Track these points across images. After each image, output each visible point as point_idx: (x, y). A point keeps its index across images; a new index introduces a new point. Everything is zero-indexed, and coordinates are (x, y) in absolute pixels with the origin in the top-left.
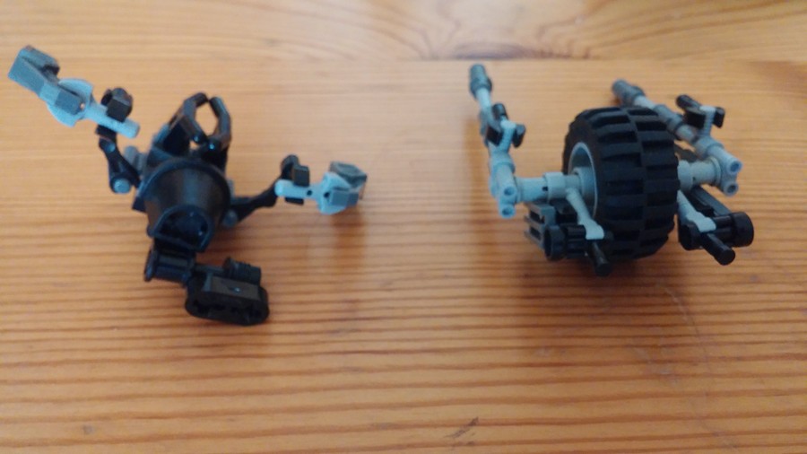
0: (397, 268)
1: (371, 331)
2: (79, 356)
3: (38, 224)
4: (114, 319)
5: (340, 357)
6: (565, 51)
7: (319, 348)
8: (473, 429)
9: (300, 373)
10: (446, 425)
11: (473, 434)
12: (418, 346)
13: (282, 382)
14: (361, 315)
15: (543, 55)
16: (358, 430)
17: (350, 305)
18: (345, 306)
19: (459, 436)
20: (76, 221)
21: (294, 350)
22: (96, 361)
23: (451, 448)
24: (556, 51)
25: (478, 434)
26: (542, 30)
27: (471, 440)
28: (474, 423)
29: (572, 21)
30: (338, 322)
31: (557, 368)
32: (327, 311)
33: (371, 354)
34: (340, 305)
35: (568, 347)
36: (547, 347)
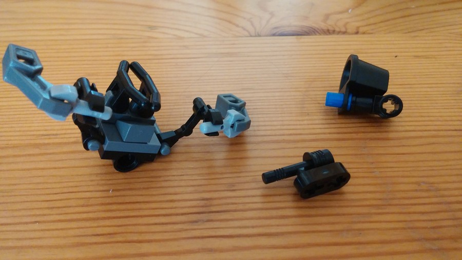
0: (238, 175)
1: (221, 220)
2: (10, 244)
5: (199, 241)
6: (343, 30)
7: (184, 235)
12: (255, 231)
14: (214, 209)
15: (328, 32)
17: (206, 202)
18: (202, 203)
21: (166, 236)
22: (22, 247)
24: (337, 29)
26: (327, 17)
29: (347, 11)
30: (197, 215)
31: (357, 246)
32: (189, 207)
33: (221, 239)
34: (198, 202)
35: (363, 230)
36: (348, 230)
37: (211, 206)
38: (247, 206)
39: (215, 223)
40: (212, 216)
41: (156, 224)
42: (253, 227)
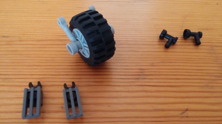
0: (155, 59)
1: (149, 79)
3: (39, 41)
4: (66, 72)
5: (141, 87)
7: (133, 84)
8: (187, 112)
9: (129, 92)
10: (178, 110)
11: (187, 114)
13: (124, 94)
14: (145, 74)
16: (150, 111)
17: (142, 70)
18: (140, 71)
19: (183, 114)
20: (50, 40)
21: (126, 84)
23: (181, 118)
25: (189, 114)
27: (187, 116)
28: (187, 110)
30: (138, 76)
31: (211, 93)
32: (134, 72)
33: (151, 87)
34: (138, 70)
35: (213, 86)
36: (207, 86)
37: (144, 72)
38: (160, 73)
39: (147, 80)
40: (146, 77)
41: (121, 79)
42: (164, 82)
